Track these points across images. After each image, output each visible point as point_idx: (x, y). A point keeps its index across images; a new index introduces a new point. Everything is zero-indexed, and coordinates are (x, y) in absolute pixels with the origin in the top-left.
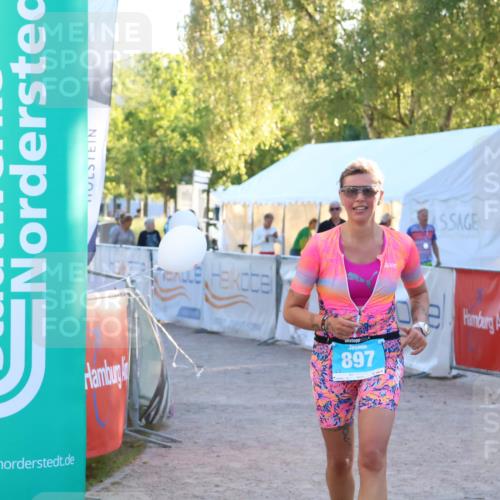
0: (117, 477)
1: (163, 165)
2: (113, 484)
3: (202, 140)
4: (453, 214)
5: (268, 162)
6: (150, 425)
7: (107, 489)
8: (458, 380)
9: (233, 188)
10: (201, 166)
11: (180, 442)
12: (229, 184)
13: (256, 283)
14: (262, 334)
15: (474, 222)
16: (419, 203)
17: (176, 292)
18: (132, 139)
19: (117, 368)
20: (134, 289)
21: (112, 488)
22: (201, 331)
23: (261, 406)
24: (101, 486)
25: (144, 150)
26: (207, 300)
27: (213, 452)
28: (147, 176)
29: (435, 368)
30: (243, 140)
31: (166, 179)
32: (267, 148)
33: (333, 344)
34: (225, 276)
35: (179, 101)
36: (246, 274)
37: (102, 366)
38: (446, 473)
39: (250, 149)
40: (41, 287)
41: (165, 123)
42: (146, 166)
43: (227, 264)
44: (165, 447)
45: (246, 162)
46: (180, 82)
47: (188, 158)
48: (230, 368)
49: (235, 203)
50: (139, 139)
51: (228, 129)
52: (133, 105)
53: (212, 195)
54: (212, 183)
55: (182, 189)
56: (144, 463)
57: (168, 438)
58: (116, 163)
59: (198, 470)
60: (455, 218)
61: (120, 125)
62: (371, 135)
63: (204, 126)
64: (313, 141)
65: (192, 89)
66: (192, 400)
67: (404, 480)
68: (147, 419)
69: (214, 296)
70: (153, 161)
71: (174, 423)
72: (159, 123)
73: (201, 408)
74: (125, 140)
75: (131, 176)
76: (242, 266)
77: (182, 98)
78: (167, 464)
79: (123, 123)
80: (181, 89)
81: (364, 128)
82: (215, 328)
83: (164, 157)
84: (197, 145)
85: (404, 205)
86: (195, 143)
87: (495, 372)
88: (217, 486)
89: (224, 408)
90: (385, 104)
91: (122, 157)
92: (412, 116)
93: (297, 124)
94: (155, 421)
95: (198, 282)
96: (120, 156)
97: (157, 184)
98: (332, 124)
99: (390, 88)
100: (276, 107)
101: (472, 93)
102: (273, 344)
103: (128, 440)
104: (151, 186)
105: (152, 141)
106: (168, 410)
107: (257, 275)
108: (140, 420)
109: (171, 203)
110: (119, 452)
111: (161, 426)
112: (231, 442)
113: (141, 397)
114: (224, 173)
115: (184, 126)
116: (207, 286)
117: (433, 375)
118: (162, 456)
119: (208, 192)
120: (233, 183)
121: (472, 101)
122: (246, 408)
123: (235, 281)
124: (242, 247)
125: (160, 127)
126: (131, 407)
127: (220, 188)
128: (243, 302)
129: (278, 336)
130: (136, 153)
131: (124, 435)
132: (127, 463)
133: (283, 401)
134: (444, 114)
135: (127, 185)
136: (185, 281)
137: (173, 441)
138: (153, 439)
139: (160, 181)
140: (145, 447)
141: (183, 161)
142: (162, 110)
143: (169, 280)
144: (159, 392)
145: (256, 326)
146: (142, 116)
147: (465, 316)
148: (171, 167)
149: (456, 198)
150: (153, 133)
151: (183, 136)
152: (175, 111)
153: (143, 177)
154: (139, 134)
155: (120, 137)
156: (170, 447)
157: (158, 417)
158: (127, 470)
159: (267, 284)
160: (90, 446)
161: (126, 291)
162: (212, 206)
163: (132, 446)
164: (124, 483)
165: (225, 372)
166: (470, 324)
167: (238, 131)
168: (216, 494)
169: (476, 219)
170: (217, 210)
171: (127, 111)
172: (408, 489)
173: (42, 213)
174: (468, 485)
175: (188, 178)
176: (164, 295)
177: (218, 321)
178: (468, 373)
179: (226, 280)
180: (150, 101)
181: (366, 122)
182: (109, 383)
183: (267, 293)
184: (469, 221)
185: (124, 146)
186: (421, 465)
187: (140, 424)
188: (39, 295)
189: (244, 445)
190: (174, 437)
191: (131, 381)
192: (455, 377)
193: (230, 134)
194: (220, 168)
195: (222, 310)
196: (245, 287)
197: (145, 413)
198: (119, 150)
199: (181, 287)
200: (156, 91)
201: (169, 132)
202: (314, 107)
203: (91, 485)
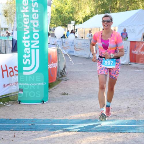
0: (55, 87)
1: (64, 20)
2: (55, 88)
3: (73, 14)
4: (129, 29)
5: (88, 19)
6: (62, 76)
7: (53, 90)
8: (131, 65)
9: (80, 25)
10: (73, 20)
12: (79, 24)
13: (85, 45)
14: (87, 56)
15: (134, 31)
16: (122, 27)
17: (68, 48)
18: (57, 14)
19: (55, 64)
20: (58, 47)
21: (54, 90)
22: (74, 56)
23: (87, 72)
24: (52, 89)
25: (60, 17)
26: (75, 49)
27: (76, 81)
28: (61, 23)
29: (125, 63)
30: (82, 14)
31: (65, 23)
32: (88, 16)
33: (103, 58)
34: (79, 44)
35: (67, 6)
37: (52, 63)
38: (128, 85)
39: (84, 16)
40: (38, 47)
41: (64, 11)
42: (61, 20)
43: (79, 41)
44: (66, 80)
45: (83, 19)
46: (68, 2)
47: (70, 18)
48: (80, 63)
49: (80, 28)
50: (59, 15)
51: (78, 12)
52: (57, 7)
53: (75, 26)
54: (75, 24)
55: (69, 25)
56: (61, 84)
58: (54, 20)
59: (73, 85)
60: (130, 30)
61: (55, 12)
62: (111, 12)
63: (73, 11)
64: (98, 14)
65: (70, 3)
66: (72, 71)
67: (119, 87)
68: (62, 75)
69: (76, 48)
70: (62, 19)
71: (68, 75)
72: (63, 11)
73: (74, 72)
74: (56, 15)
75: (57, 23)
76: (82, 42)
77: (68, 5)
78: (66, 84)
80: (68, 3)
81: (109, 11)
82: (77, 55)
83: (65, 18)
84: (72, 16)
85: (118, 27)
86: (71, 15)
87: (139, 63)
88: (77, 89)
89: (79, 72)
90: (114, 5)
91: (55, 19)
92: (120, 8)
93: (94, 10)
95: (73, 45)
96: (55, 18)
97: (63, 24)
98: (102, 10)
99: (115, 2)
100: (89, 7)
101: (133, 2)
102: (89, 58)
103: (58, 79)
104: (62, 25)
105: (62, 15)
107: (86, 43)
109: (66, 28)
110: (56, 82)
111: (65, 76)
112: (80, 79)
113: (60, 70)
114: (78, 22)
115: (69, 11)
116: (75, 46)
117: (125, 64)
118: (65, 82)
119: (74, 26)
120: (80, 24)
121: (133, 4)
122: (83, 72)
123: (81, 45)
124: (82, 37)
126: (58, 72)
127: (77, 25)
128: (82, 49)
129: (91, 57)
130: (58, 18)
131: (57, 78)
132: (57, 84)
133: (92, 70)
134: (127, 7)
135: (56, 25)
136: (70, 45)
137: (68, 79)
138: (63, 79)
139: (64, 24)
140: (61, 80)
141: (69, 19)
142: (64, 8)
143: (66, 45)
144: (64, 69)
145: (86, 55)
146: (59, 10)
147: (132, 51)
148: (66, 21)
149: (130, 26)
150: (62, 13)
151: (69, 14)
152: (67, 8)
153: (60, 23)
154: (59, 13)
155: (55, 14)
157: (64, 74)
158: (58, 85)
159: (88, 45)
160: (49, 81)
161: (57, 47)
162: (75, 29)
163: (58, 80)
164: (57, 88)
165: (79, 64)
166: (133, 53)
167: (81, 12)
168: (77, 90)
169: (134, 30)
170: (77, 30)
171: (56, 9)
172: (119, 89)
173: (38, 31)
174: (133, 87)
175: (70, 23)
176: (65, 48)
177: (77, 53)
178: (133, 64)
179: (79, 45)
180: (61, 6)
181: (110, 9)
182: (53, 67)
183: (88, 47)
184: (133, 31)
185: (56, 16)
186: (122, 83)
187: (60, 76)
188: (37, 48)
189: (83, 80)
190: (68, 78)
191: (58, 67)
192: (130, 64)
193: (79, 13)
194: (77, 20)
195: (78, 51)
196: (83, 46)
197: (61, 73)
198: (54, 17)
199: (69, 46)
200: (62, 4)
201: (65, 13)
202: (98, 6)
203: (50, 89)
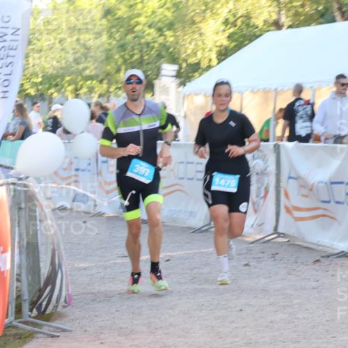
6: (42, 315)
11: (71, 331)
27: (99, 339)
36: (182, 163)
41: (142, 19)
44: (53, 336)
49: (196, 94)
57: (58, 328)
68: (39, 309)
72: (136, 20)
79: (101, 19)
84: (171, 39)
94: (48, 311)
105: (130, 37)
106: (62, 299)
107: (192, 163)
108: (31, 310)
115: (160, 21)
123: (172, 170)
125: (138, 23)
128: (179, 191)
137: (64, 330)
138: (43, 330)
140: (33, 337)
150: (131, 30)
151: (160, 30)
156: (58, 336)
157: (51, 307)
171: (107, 8)
196: (181, 176)
201: (146, 28)
